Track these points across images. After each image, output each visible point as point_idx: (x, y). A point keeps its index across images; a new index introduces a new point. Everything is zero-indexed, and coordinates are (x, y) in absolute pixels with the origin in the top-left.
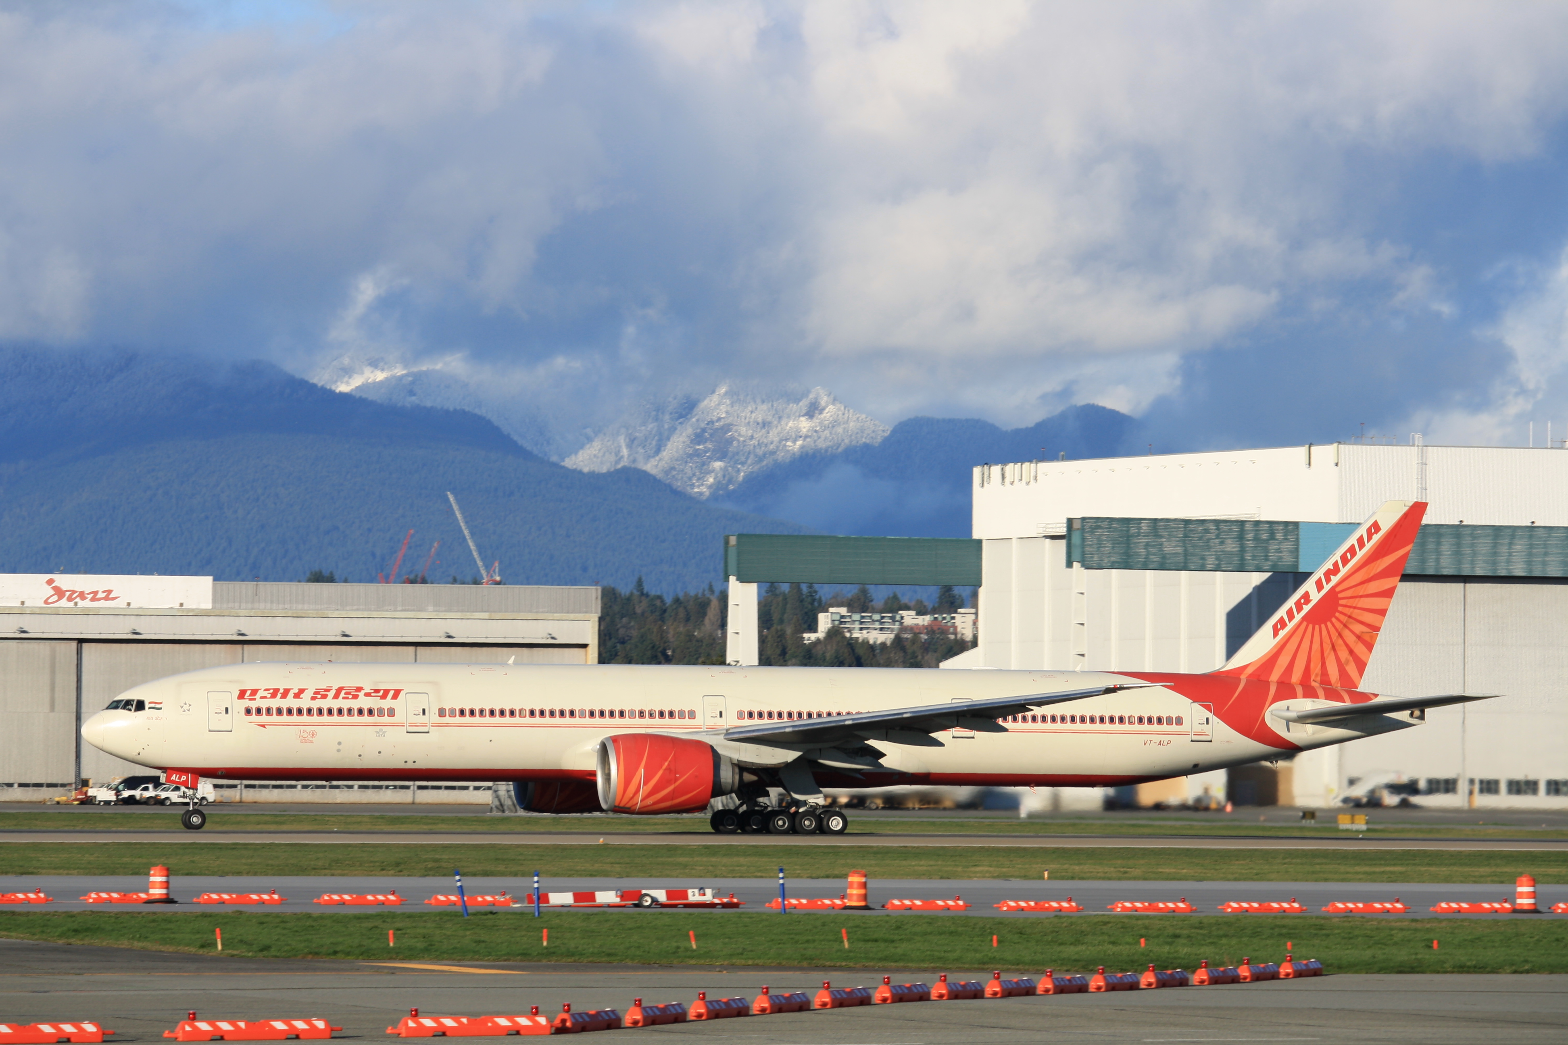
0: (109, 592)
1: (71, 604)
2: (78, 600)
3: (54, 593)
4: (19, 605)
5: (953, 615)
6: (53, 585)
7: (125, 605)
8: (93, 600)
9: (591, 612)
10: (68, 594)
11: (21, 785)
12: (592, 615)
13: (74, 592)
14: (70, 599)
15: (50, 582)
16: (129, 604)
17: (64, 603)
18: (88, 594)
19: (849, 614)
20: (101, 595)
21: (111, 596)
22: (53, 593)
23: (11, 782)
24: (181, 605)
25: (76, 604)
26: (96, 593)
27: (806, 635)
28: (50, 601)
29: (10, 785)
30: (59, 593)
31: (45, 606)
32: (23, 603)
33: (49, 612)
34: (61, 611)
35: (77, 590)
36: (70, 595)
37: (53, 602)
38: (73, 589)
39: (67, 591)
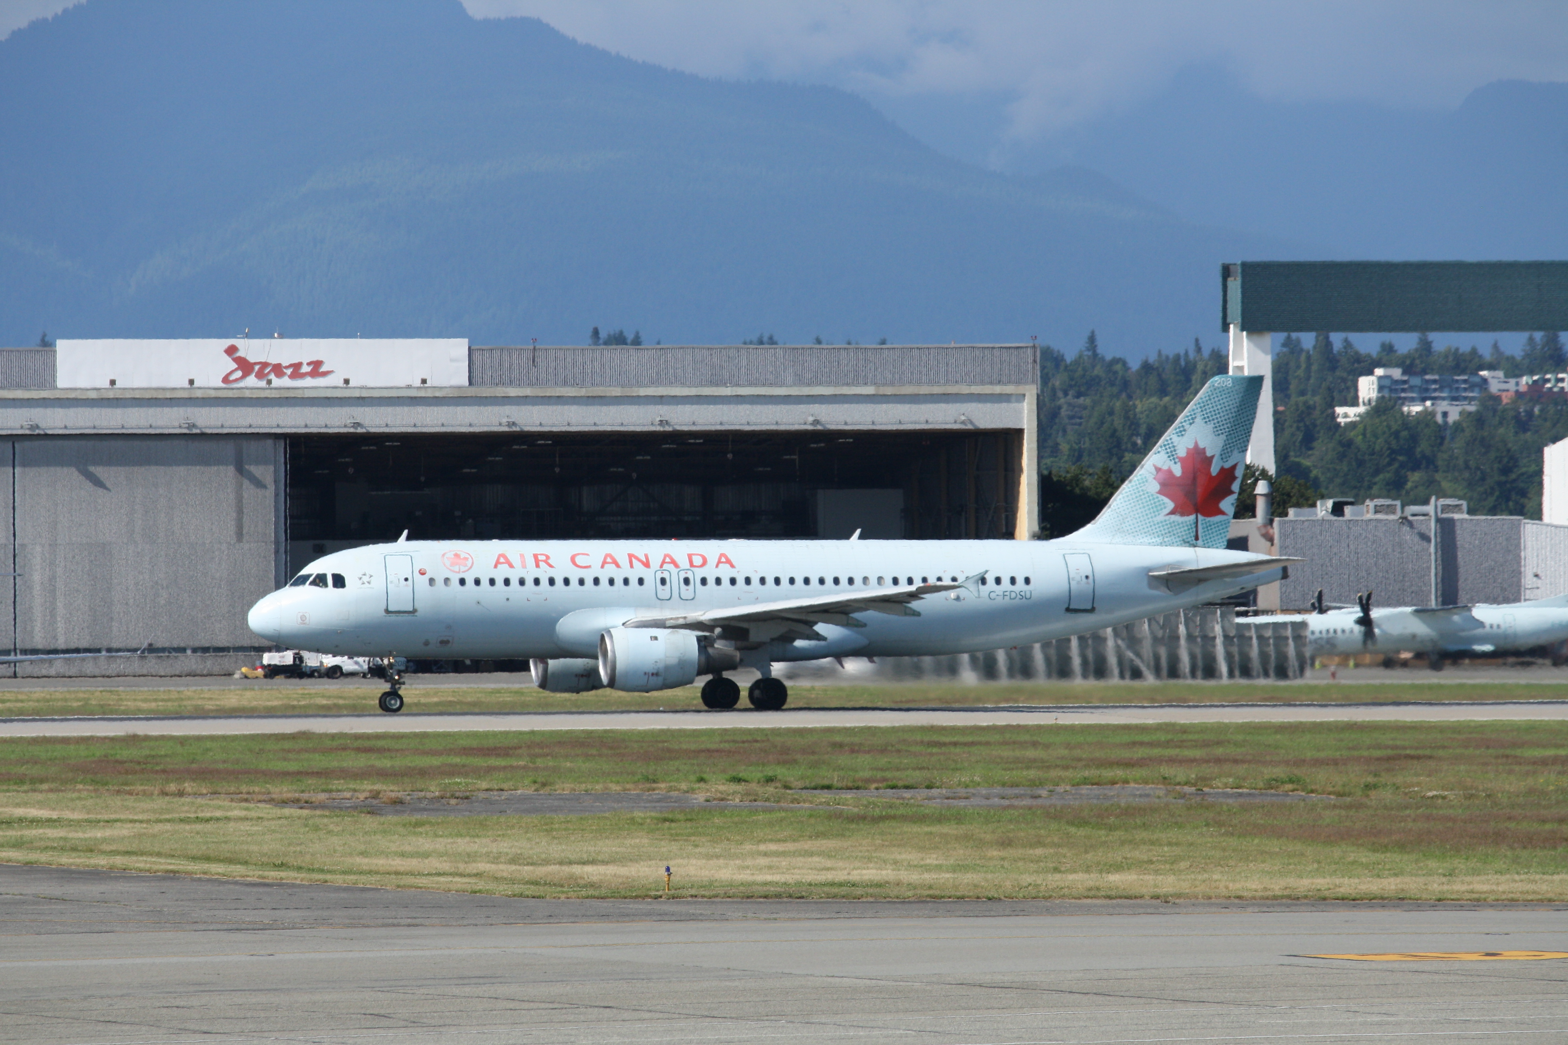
0: (317, 364)
1: (263, 384)
2: (272, 376)
4: (186, 385)
5: (1561, 376)
6: (234, 356)
7: (341, 383)
8: (293, 376)
9: (1026, 383)
10: (257, 368)
11: (195, 650)
12: (1027, 387)
13: (265, 365)
14: (260, 375)
15: (231, 351)
16: (347, 381)
17: (252, 381)
18: (287, 367)
19: (1405, 378)
20: (305, 369)
21: (323, 369)
22: (235, 366)
23: (182, 645)
24: (424, 381)
25: (269, 382)
26: (297, 366)
27: (1340, 410)
28: (232, 378)
29: (183, 650)
30: (245, 366)
31: (223, 385)
32: (191, 382)
33: (230, 394)
34: (247, 394)
35: (269, 361)
36: (260, 369)
37: (236, 380)
38: (263, 360)
39: (256, 364)
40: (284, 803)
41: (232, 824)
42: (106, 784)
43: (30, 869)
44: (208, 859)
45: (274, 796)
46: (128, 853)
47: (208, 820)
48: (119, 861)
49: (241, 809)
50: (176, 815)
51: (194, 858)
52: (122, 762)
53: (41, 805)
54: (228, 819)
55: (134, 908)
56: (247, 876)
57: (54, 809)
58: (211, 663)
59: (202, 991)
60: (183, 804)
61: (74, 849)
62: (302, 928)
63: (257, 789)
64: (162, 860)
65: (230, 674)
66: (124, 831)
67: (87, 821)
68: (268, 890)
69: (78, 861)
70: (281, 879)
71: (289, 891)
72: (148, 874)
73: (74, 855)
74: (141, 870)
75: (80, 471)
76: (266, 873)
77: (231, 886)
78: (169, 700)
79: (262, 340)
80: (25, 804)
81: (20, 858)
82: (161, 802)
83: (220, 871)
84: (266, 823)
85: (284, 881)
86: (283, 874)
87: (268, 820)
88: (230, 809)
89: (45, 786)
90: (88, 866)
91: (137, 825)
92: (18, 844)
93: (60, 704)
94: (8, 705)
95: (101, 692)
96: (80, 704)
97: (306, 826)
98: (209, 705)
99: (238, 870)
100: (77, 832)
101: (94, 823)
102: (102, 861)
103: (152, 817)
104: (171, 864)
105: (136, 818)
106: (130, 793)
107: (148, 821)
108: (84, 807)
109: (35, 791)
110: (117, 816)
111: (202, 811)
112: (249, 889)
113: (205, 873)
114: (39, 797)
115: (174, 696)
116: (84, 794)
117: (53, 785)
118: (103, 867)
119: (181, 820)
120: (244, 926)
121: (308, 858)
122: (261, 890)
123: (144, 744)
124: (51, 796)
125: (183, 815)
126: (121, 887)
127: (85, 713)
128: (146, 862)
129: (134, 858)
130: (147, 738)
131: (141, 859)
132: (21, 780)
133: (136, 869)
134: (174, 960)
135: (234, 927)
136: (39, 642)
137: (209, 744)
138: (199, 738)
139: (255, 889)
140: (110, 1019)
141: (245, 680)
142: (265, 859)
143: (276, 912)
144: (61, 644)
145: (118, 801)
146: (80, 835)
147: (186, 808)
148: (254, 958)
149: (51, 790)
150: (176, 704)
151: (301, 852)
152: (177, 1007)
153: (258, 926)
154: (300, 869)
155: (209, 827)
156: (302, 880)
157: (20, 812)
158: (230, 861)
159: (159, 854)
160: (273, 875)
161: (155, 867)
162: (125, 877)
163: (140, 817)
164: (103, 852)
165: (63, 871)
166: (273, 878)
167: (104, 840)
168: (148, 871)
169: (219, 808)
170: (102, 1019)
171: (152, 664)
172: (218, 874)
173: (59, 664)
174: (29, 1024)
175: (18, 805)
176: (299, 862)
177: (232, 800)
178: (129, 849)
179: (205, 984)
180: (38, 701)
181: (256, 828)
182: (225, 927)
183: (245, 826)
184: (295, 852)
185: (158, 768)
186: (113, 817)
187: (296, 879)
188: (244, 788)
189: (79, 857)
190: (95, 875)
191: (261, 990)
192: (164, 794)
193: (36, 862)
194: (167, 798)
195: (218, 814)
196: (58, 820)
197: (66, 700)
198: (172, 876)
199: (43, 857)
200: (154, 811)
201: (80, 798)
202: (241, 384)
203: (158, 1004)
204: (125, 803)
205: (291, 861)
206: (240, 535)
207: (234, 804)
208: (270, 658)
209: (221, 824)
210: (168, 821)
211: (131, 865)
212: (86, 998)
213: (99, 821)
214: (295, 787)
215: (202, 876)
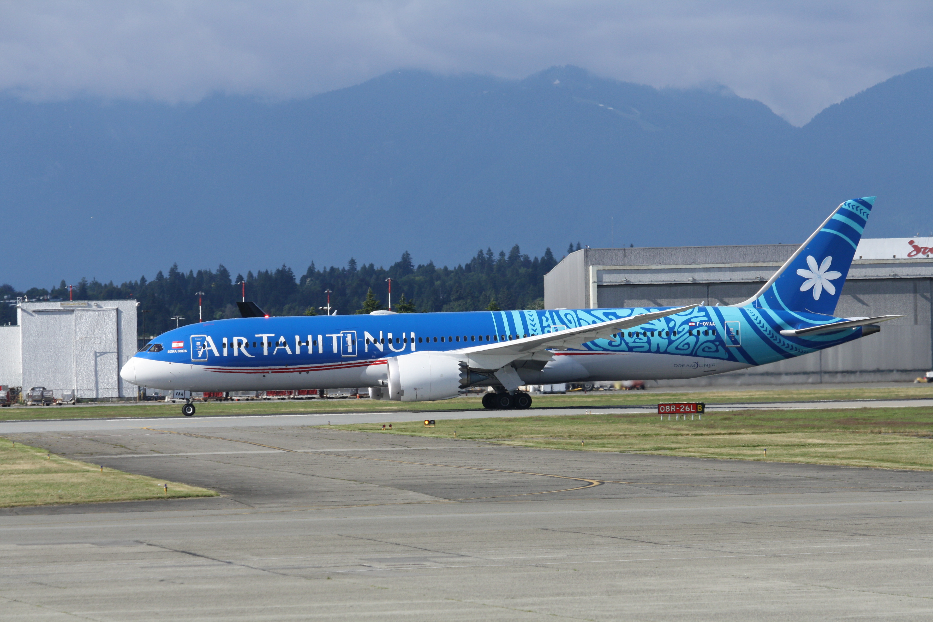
1: (925, 256)
2: (929, 253)
3: (913, 249)
4: (892, 258)
6: (912, 245)
10: (923, 250)
11: (898, 371)
13: (926, 248)
14: (924, 253)
15: (911, 243)
17: (920, 255)
23: (892, 369)
25: (928, 256)
28: (912, 254)
29: (891, 371)
30: (917, 249)
31: (908, 258)
32: (894, 256)
33: (911, 261)
34: (918, 261)
35: (928, 247)
36: (924, 250)
37: (913, 255)
38: (925, 246)
39: (922, 248)
40: (924, 436)
41: (899, 446)
42: (849, 429)
43: (808, 466)
44: (883, 460)
45: (919, 434)
46: (849, 458)
47: (888, 444)
48: (845, 462)
49: (904, 439)
50: (875, 442)
51: (878, 460)
52: (858, 419)
53: (819, 438)
54: (898, 443)
55: (845, 482)
56: (898, 468)
57: (824, 440)
58: (905, 376)
59: (868, 517)
60: (879, 437)
61: (827, 457)
62: (916, 490)
63: (913, 430)
64: (863, 461)
65: (912, 381)
66: (852, 448)
67: (837, 444)
68: (906, 474)
69: (828, 462)
70: (913, 469)
71: (914, 474)
72: (856, 467)
73: (826, 459)
74: (854, 466)
75: (853, 296)
76: (907, 466)
77: (890, 472)
78: (884, 392)
79: (925, 238)
80: (813, 437)
81: (804, 461)
82: (871, 436)
83: (887, 466)
84: (913, 445)
85: (914, 470)
86: (914, 467)
87: (915, 443)
88: (899, 439)
89: (823, 430)
90: (831, 464)
91: (858, 446)
92: (804, 455)
93: (839, 395)
94: (817, 395)
95: (856, 389)
96: (846, 394)
97: (930, 446)
98: (902, 394)
99: (894, 465)
100: (831, 449)
101: (840, 445)
102: (837, 462)
103: (865, 442)
104: (866, 463)
105: (858, 443)
106: (858, 432)
107: (863, 445)
108: (837, 439)
109: (818, 432)
110: (850, 442)
111: (887, 440)
112: (897, 473)
113: (880, 467)
114: (819, 434)
115: (887, 391)
116: (837, 433)
117: (827, 429)
118: (838, 464)
119: (878, 444)
120: (892, 489)
121: (925, 460)
122: (902, 473)
123: (870, 411)
124: (824, 434)
125: (878, 442)
126: (845, 473)
127: (848, 399)
128: (856, 462)
129: (852, 460)
130: (871, 409)
131: (854, 460)
132: (813, 427)
133: (852, 465)
134: (859, 504)
135: (887, 489)
136: (830, 368)
137: (897, 411)
138: (893, 409)
139: (900, 473)
140: (826, 529)
141: (919, 384)
142: (907, 461)
143: (906, 483)
144: (840, 368)
145: (852, 436)
146: (832, 451)
147: (880, 439)
148: (893, 503)
149: (825, 432)
150: (887, 394)
151: (923, 457)
152: (855, 524)
153: (897, 490)
154: (921, 464)
155: (889, 447)
156: (921, 470)
157: (810, 441)
158: (893, 461)
159: (862, 459)
160: (909, 467)
161: (860, 464)
162: (846, 469)
163: (860, 443)
164: (839, 458)
165: (822, 466)
166: (909, 469)
167: (840, 453)
168: (857, 466)
169: (894, 438)
170: (823, 529)
171: (879, 377)
172: (886, 467)
173: (839, 377)
174: (791, 532)
175: (810, 438)
176: (921, 461)
177: (901, 435)
178: (850, 457)
179: (870, 514)
180: (829, 393)
181: (908, 447)
182: (883, 490)
183: (905, 447)
184: (920, 457)
185: (873, 422)
186: (848, 443)
187: (919, 469)
188: (907, 430)
189: (828, 460)
190: (835, 468)
191: (893, 517)
192: (872, 432)
193: (810, 463)
194: (873, 435)
195: (894, 441)
196: (825, 444)
197: (840, 393)
198: (867, 468)
199: (813, 460)
200: (866, 440)
201: (836, 435)
202: (916, 257)
203: (848, 523)
204: (856, 437)
205: (918, 461)
206: (916, 322)
207: (902, 437)
208: (929, 374)
209: (895, 445)
210: (871, 444)
211: (850, 463)
212: (817, 520)
213: (842, 445)
214: (930, 430)
215: (879, 468)
